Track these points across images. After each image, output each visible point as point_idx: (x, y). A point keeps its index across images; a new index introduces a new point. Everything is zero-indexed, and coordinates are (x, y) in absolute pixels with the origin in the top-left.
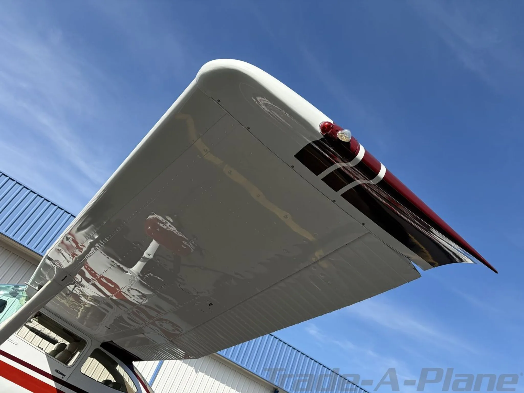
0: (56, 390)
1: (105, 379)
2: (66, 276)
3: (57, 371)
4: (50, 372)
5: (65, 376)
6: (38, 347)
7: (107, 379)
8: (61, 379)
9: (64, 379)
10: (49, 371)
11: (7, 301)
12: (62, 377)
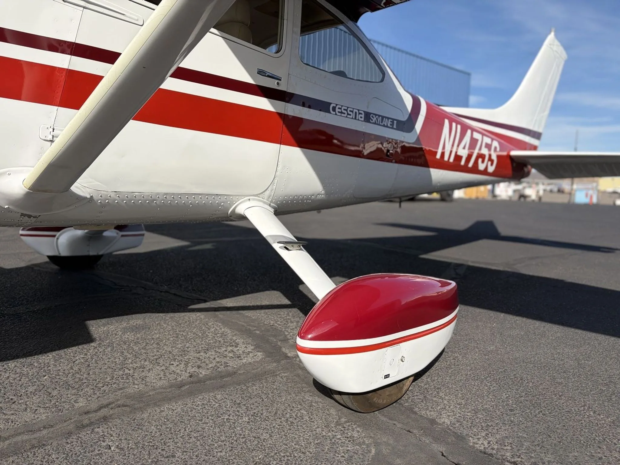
0: (278, 116)
3: (261, 72)
5: (280, 79)
10: (245, 77)
12: (278, 84)
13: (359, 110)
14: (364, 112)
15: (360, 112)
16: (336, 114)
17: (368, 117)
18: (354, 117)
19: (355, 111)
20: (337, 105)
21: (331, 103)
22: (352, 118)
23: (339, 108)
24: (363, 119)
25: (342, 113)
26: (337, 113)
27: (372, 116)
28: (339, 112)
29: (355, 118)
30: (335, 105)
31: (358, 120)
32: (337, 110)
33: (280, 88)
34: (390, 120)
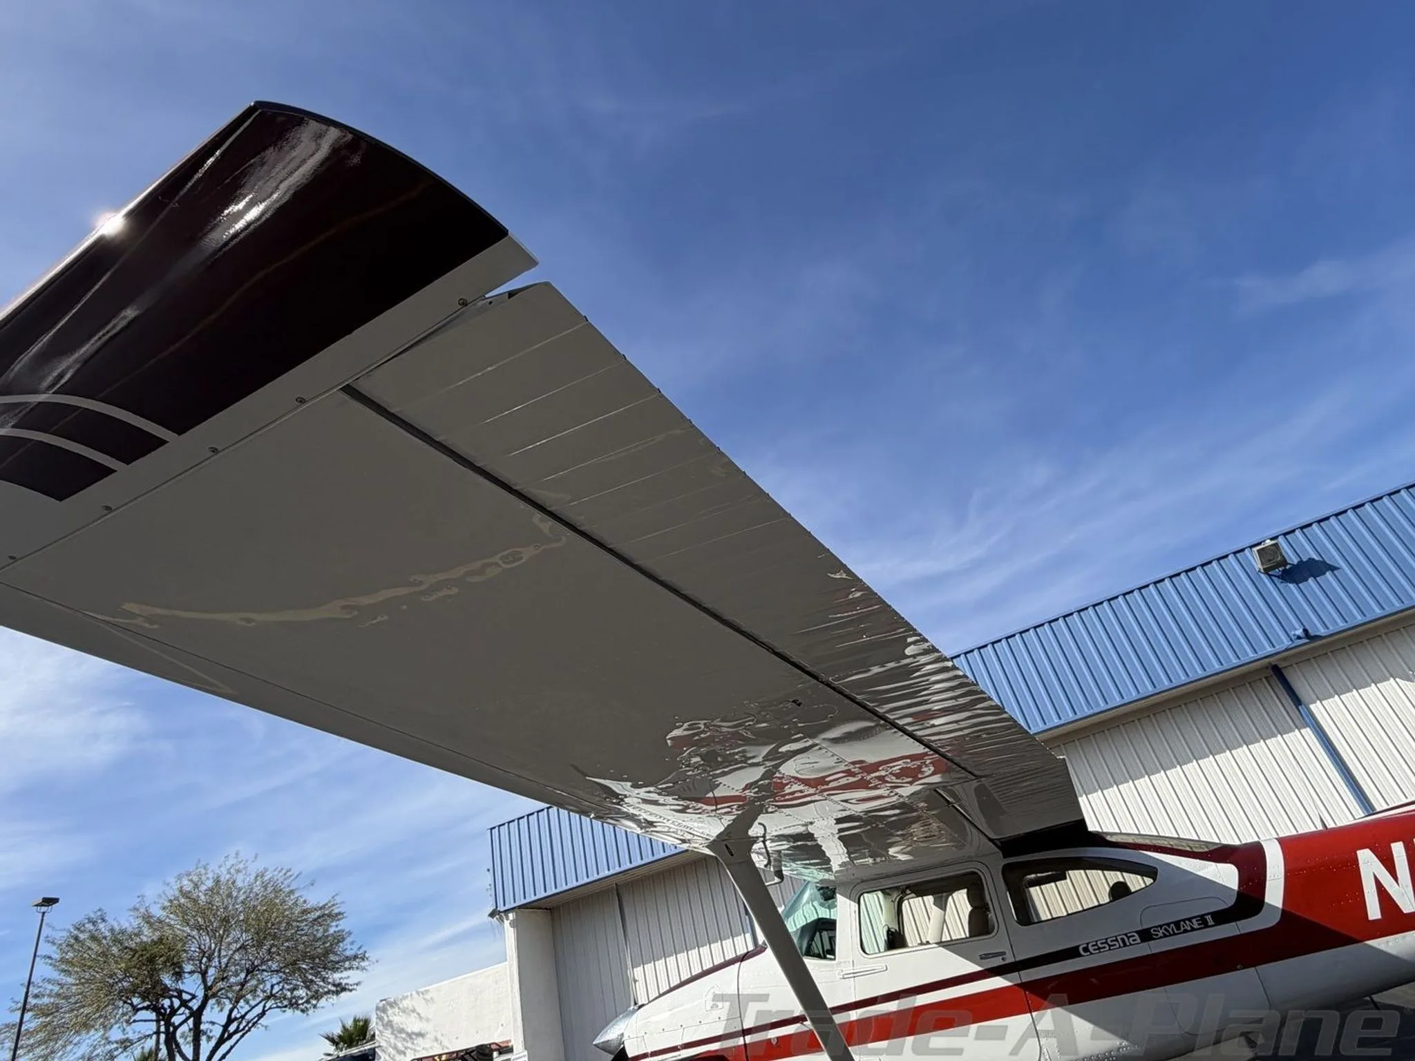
0: (1016, 988)
1: (1108, 889)
2: (726, 846)
3: (984, 957)
4: (977, 968)
5: (1004, 953)
6: (922, 944)
7: (1111, 885)
8: (1002, 963)
9: (1010, 959)
10: (975, 968)
11: (820, 916)
12: (1003, 959)
13: (1126, 935)
14: (1136, 932)
15: (1129, 935)
16: (1091, 953)
17: (1146, 935)
18: (1122, 945)
19: (1119, 938)
20: (1088, 944)
21: (1078, 946)
22: (1120, 947)
23: (1093, 946)
24: (1139, 941)
25: (1099, 948)
26: (1093, 952)
27: (1154, 931)
28: (1095, 950)
29: (1125, 945)
30: (1085, 945)
31: (1131, 944)
32: (1091, 949)
33: (1007, 962)
34: (1194, 921)
